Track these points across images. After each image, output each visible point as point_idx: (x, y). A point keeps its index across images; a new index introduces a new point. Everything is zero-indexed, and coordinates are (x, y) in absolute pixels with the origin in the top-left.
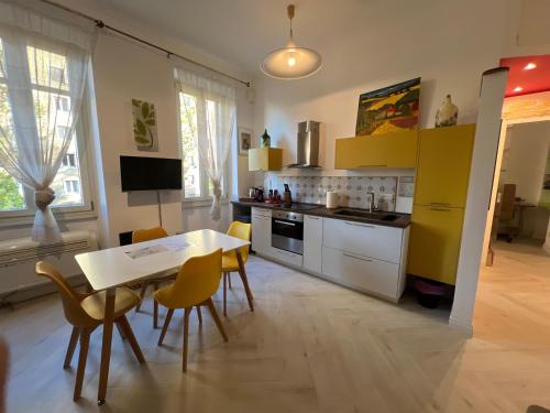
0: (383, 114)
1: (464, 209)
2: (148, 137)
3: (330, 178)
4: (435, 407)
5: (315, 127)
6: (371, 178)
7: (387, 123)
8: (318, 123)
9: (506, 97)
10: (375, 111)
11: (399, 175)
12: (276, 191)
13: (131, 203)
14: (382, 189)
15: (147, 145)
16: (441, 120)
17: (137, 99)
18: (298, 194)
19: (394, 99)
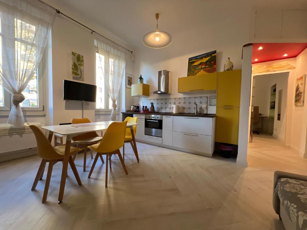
0: (200, 67)
1: (239, 107)
2: (79, 72)
3: (175, 99)
4: (235, 191)
5: (167, 73)
6: (195, 98)
7: (202, 71)
8: (169, 72)
9: (253, 63)
10: (196, 65)
11: (208, 95)
12: (146, 107)
13: (67, 108)
14: (201, 103)
15: (78, 76)
16: (226, 68)
17: (75, 52)
18: (158, 108)
19: (205, 60)
